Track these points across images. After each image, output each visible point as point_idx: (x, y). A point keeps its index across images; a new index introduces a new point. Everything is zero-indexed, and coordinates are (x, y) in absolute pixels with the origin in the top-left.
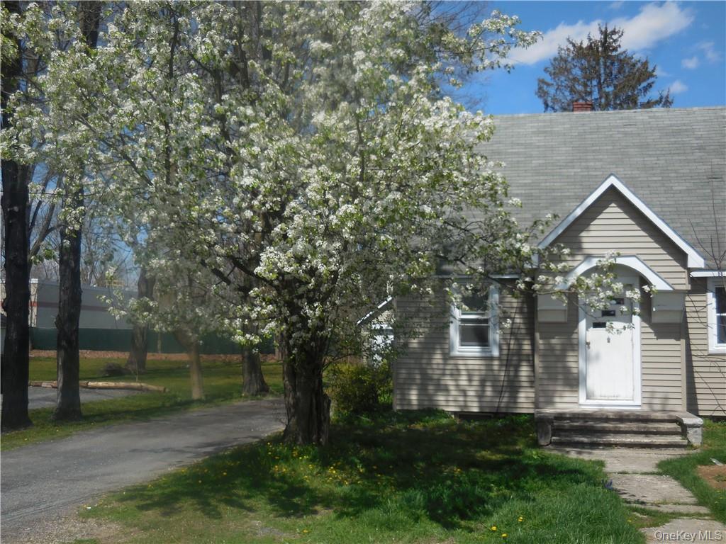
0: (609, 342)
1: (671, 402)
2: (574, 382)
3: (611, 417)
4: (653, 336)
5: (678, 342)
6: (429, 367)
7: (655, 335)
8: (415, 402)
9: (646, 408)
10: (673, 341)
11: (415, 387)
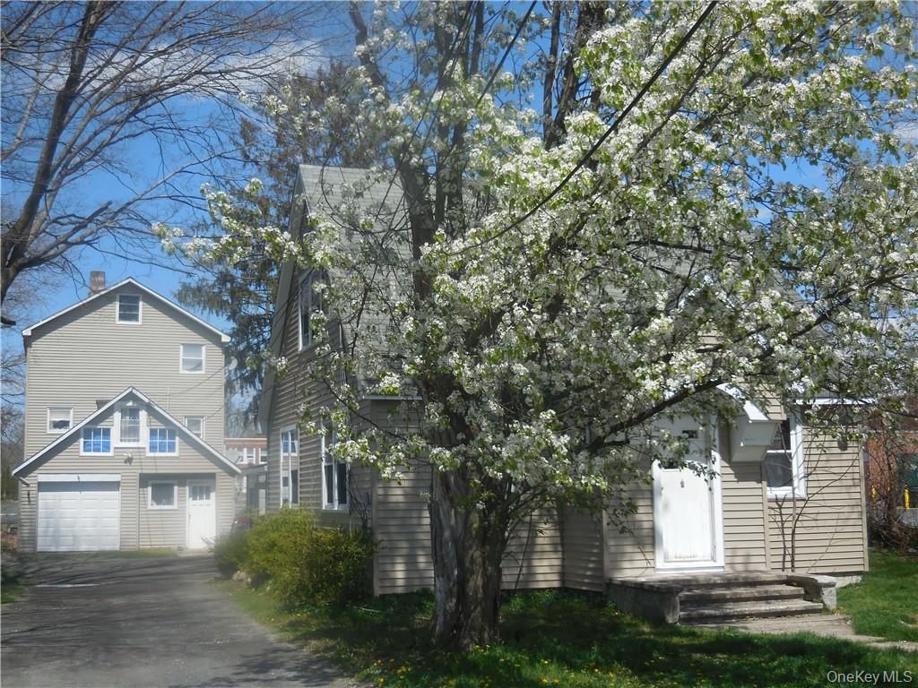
0: (683, 486)
1: (754, 559)
2: (649, 540)
3: (719, 582)
4: (733, 478)
5: (760, 485)
6: (419, 530)
7: (736, 477)
8: (401, 582)
9: (728, 570)
10: (753, 484)
11: (399, 560)
